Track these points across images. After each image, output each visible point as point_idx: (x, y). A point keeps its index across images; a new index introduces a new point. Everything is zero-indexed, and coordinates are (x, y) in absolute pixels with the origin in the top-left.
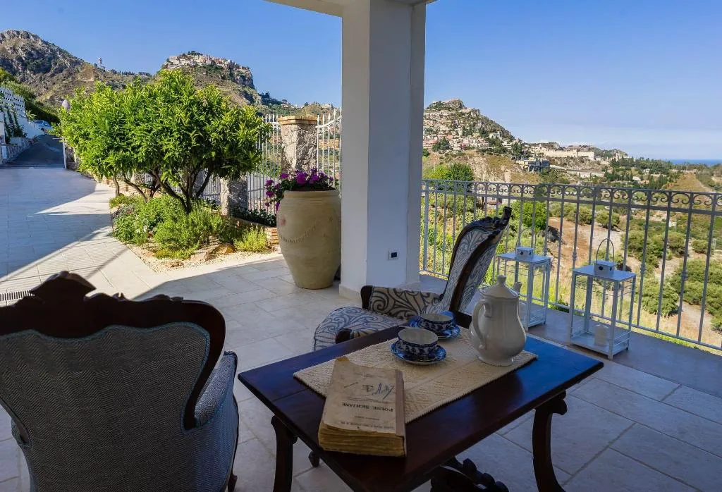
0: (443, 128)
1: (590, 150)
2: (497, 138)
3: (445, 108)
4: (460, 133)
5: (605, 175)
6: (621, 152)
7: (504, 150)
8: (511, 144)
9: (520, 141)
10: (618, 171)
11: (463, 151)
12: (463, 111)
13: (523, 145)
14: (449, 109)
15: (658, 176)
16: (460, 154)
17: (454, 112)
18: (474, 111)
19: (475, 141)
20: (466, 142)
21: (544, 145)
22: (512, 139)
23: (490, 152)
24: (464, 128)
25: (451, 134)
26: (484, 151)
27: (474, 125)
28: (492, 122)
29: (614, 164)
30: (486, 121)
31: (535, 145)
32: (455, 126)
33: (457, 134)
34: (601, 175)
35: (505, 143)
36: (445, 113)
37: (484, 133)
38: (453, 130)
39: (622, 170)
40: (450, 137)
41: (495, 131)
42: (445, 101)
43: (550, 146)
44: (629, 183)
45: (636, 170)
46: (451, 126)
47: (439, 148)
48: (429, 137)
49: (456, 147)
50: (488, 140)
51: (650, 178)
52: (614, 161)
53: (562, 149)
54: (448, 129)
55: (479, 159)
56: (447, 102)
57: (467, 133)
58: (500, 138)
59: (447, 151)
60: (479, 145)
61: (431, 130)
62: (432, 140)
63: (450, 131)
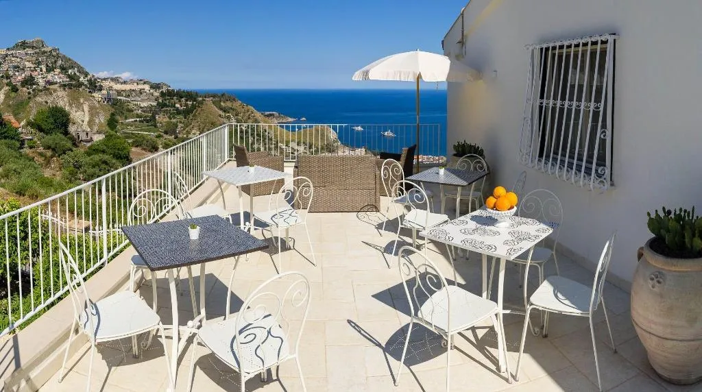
0: (28, 64)
1: (145, 83)
2: (75, 74)
3: (28, 47)
4: (44, 69)
5: (157, 104)
6: (165, 85)
7: (81, 84)
8: (86, 79)
9: (93, 76)
10: (165, 100)
11: (48, 87)
12: (46, 49)
13: (96, 80)
14: (33, 47)
15: (191, 103)
16: (46, 89)
17: (37, 50)
18: (55, 50)
19: (57, 77)
20: (50, 77)
21: (112, 79)
22: (86, 74)
23: (70, 86)
24: (47, 66)
25: (36, 71)
26: (65, 85)
27: (56, 62)
28: (70, 60)
29: (162, 94)
30: (64, 58)
31: (105, 79)
32: (39, 63)
33: (41, 70)
34: (155, 104)
35: (81, 79)
36: (30, 51)
37: (63, 69)
38: (38, 67)
39: (168, 99)
40: (36, 73)
41: (72, 67)
42: (29, 41)
43: (116, 80)
44: (173, 110)
45: (177, 99)
46: (35, 64)
47: (26, 84)
48: (17, 73)
49: (41, 82)
50: (69, 76)
51: (186, 105)
52: (162, 92)
53: (125, 83)
54: (33, 66)
55: (61, 93)
56: (31, 41)
57: (49, 70)
58: (78, 74)
59: (34, 86)
60: (61, 80)
61: (19, 67)
62: (20, 77)
63: (35, 68)
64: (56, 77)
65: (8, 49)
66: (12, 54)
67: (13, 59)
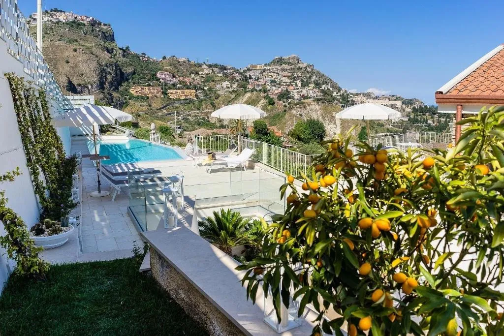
0: (285, 79)
1: (397, 99)
2: (328, 89)
3: (285, 63)
4: (299, 84)
5: (409, 120)
6: (418, 101)
7: (334, 99)
8: (339, 94)
9: (346, 91)
10: (417, 116)
11: (303, 100)
12: (301, 65)
13: (348, 95)
14: (289, 64)
15: (444, 120)
16: (300, 102)
17: (293, 67)
18: (309, 66)
20: (304, 92)
21: (364, 95)
22: (339, 89)
23: (324, 101)
24: (302, 81)
25: (292, 85)
26: (318, 100)
27: (310, 77)
28: (323, 75)
29: (415, 110)
30: (320, 75)
31: (357, 95)
32: (295, 79)
33: (296, 85)
34: (406, 119)
35: (334, 94)
36: (286, 66)
37: (318, 85)
38: (293, 82)
39: (420, 115)
40: (292, 88)
41: (326, 83)
42: (286, 57)
43: (368, 95)
44: (425, 126)
45: (429, 116)
46: (291, 79)
47: (283, 97)
48: (274, 88)
49: (297, 97)
50: (323, 91)
51: (439, 122)
52: (414, 108)
54: (289, 81)
55: (315, 107)
56: (288, 57)
57: (304, 85)
58: (331, 89)
59: (290, 100)
60: (315, 95)
61: (276, 82)
62: (276, 91)
63: (290, 83)
64: (311, 92)
65: (266, 65)
66: (269, 70)
67: (270, 74)
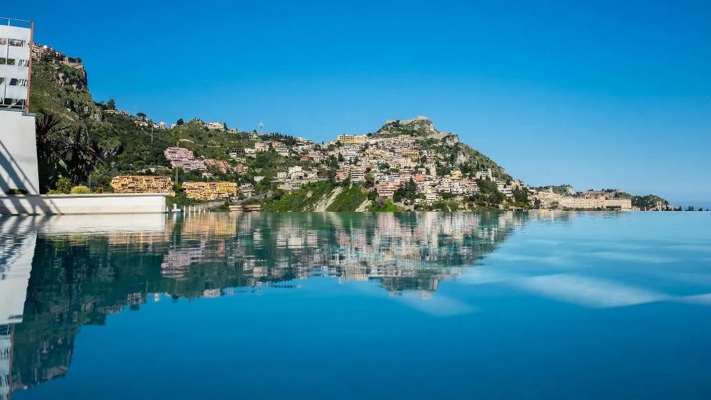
0: (405, 162)
2: (488, 178)
3: (405, 132)
4: (433, 170)
7: (500, 197)
8: (509, 188)
9: (521, 183)
12: (435, 136)
13: (526, 189)
14: (412, 133)
17: (420, 138)
18: (451, 136)
19: (457, 184)
20: (446, 184)
22: (508, 181)
24: (438, 165)
25: (421, 172)
27: (453, 158)
28: (477, 154)
30: (469, 151)
31: (540, 189)
32: (424, 160)
33: (428, 172)
35: (500, 188)
36: (408, 139)
37: (465, 169)
38: (422, 167)
40: (420, 177)
41: (483, 167)
42: (404, 122)
43: (562, 190)
46: (417, 161)
47: (404, 196)
48: (387, 177)
49: (430, 193)
50: (479, 182)
53: (578, 195)
54: (414, 165)
56: (409, 121)
57: (442, 172)
58: (493, 179)
59: (417, 200)
60: (465, 190)
61: (387, 166)
62: (388, 185)
63: (416, 168)
65: (369, 135)
66: (377, 144)
67: (378, 152)
